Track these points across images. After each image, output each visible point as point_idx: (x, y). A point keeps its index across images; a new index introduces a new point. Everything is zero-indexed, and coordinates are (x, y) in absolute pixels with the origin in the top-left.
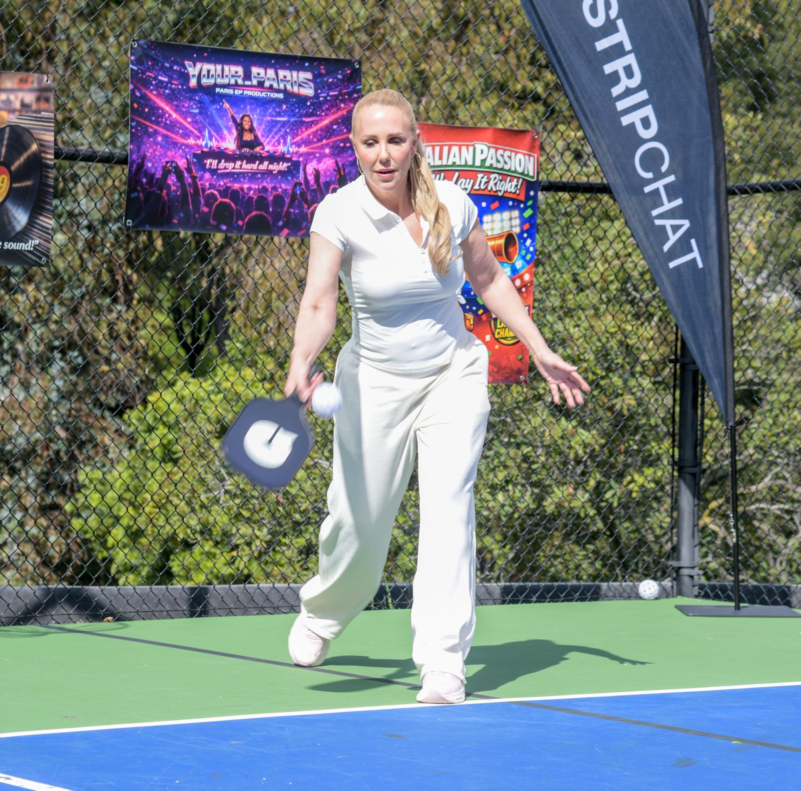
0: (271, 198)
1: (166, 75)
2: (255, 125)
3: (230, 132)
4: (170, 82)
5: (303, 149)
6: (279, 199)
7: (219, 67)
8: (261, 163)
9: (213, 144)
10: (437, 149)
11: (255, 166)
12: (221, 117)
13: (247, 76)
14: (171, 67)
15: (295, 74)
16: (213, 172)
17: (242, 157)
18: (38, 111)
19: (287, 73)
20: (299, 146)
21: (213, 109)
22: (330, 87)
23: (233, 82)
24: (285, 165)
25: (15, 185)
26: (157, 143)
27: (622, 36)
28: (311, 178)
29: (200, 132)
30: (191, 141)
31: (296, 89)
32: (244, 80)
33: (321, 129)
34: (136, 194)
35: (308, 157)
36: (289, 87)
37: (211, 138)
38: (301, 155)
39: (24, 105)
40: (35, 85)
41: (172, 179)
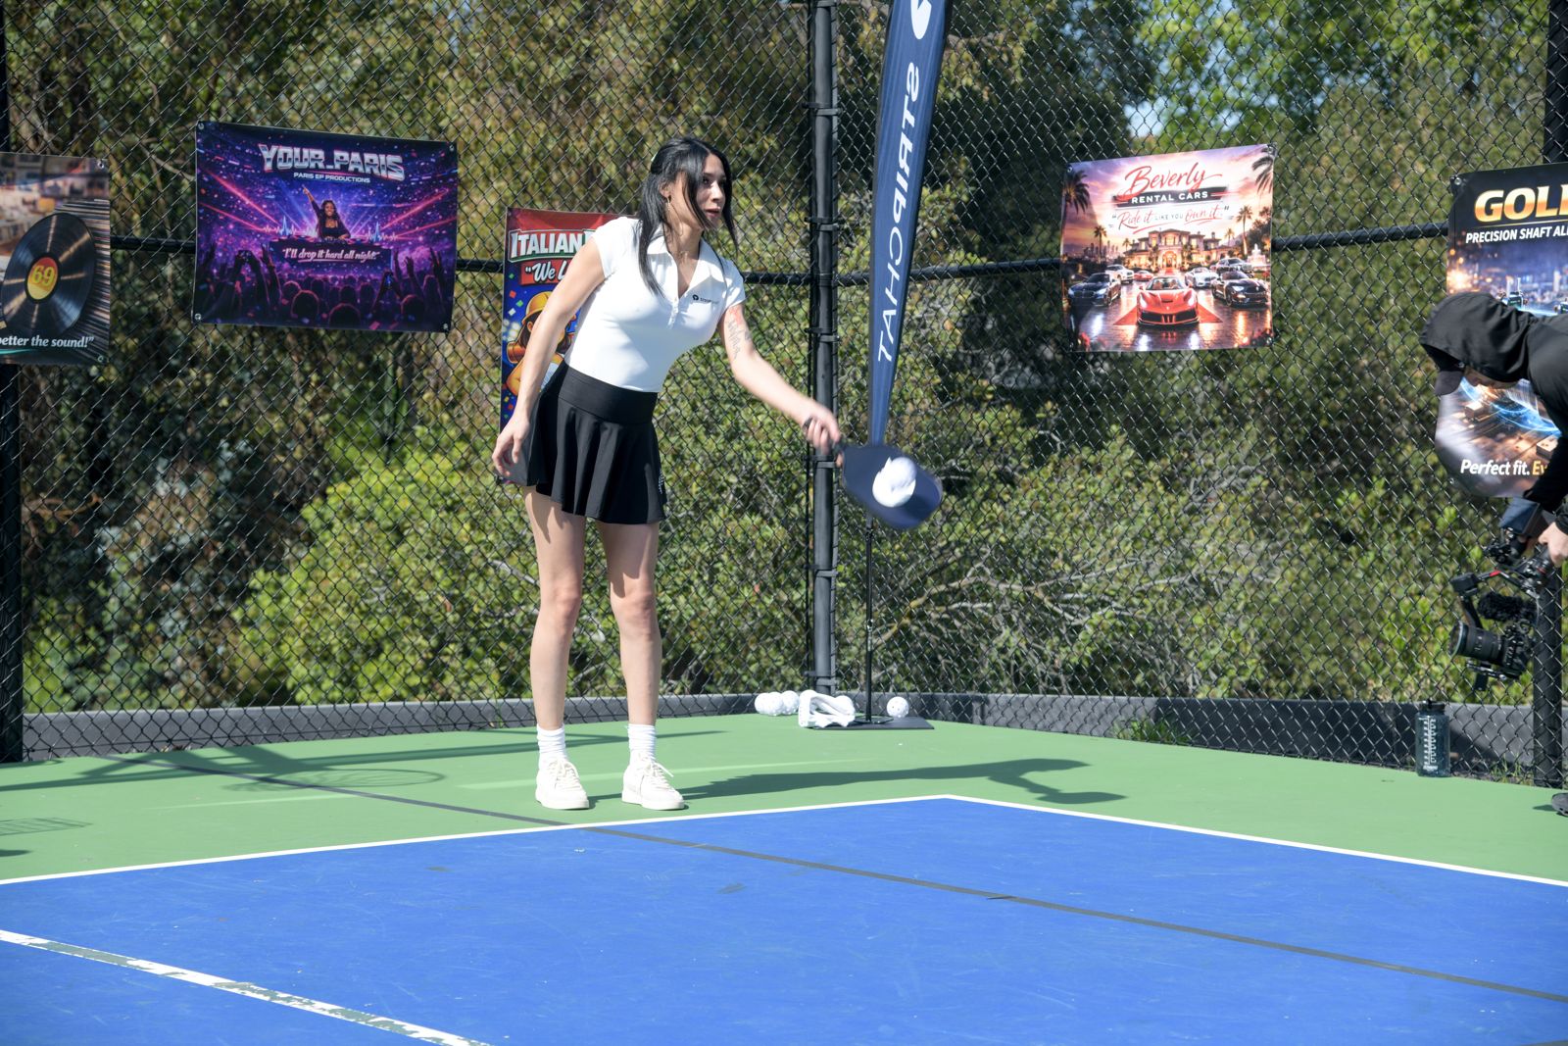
0: (358, 289)
1: (237, 159)
2: (339, 211)
3: (311, 220)
4: (241, 166)
5: (394, 237)
6: (367, 291)
7: (297, 150)
8: (347, 251)
9: (292, 232)
10: (543, 236)
11: (340, 255)
12: (300, 203)
13: (329, 159)
14: (243, 151)
15: (382, 157)
16: (293, 262)
17: (324, 246)
18: (91, 198)
19: (374, 157)
20: (389, 234)
21: (291, 195)
22: (423, 171)
23: (313, 165)
24: (374, 254)
25: (64, 278)
26: (228, 232)
28: (403, 267)
29: (277, 219)
30: (267, 229)
31: (384, 173)
32: (325, 164)
33: (414, 215)
34: (204, 286)
35: (399, 245)
36: (376, 171)
37: (289, 225)
38: (392, 243)
39: (74, 192)
40: (87, 170)
41: (246, 270)
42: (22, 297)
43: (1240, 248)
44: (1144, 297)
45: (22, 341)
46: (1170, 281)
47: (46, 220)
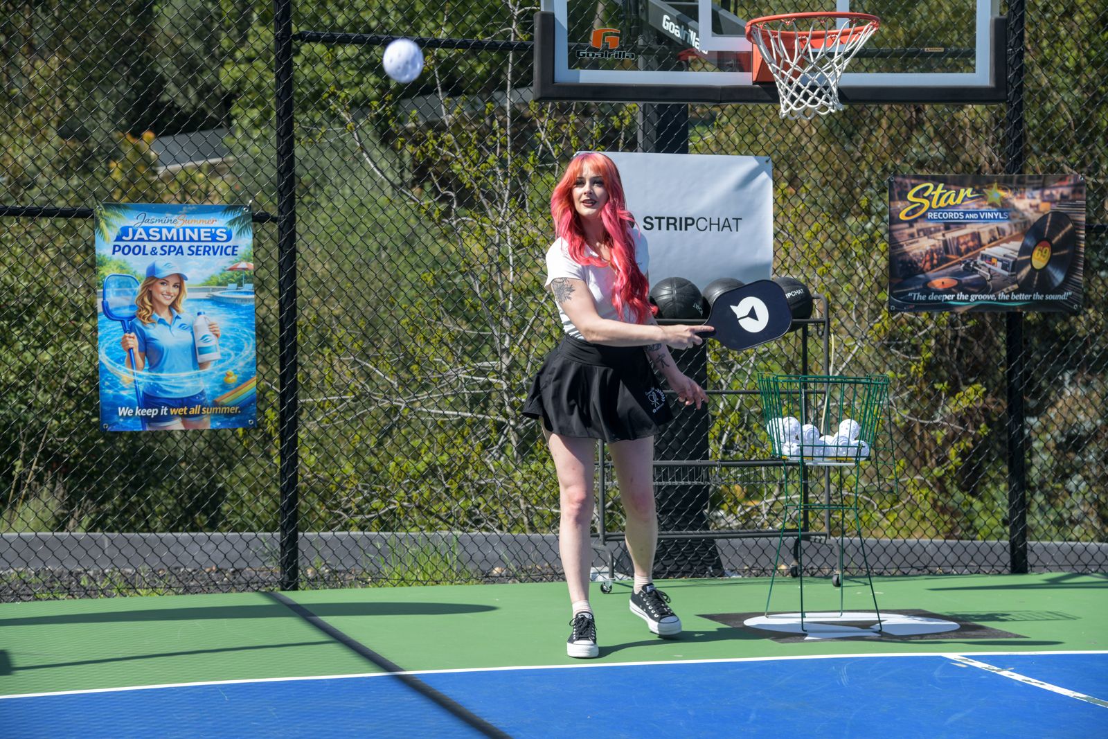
18: (1074, 200)
25: (1055, 254)
39: (1063, 197)
40: (1072, 182)
42: (1029, 268)
45: (1027, 297)
47: (1045, 217)
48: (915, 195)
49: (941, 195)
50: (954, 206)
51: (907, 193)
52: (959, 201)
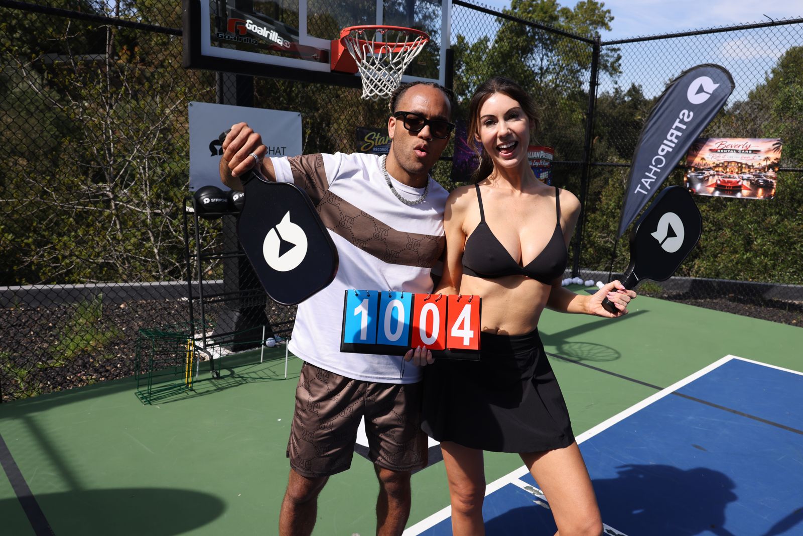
27: (677, 124)
30: (470, 153)
43: (763, 169)
44: (719, 180)
46: (732, 176)
48: (369, 138)
49: (379, 139)
50: (385, 145)
51: (365, 137)
52: (386, 142)
